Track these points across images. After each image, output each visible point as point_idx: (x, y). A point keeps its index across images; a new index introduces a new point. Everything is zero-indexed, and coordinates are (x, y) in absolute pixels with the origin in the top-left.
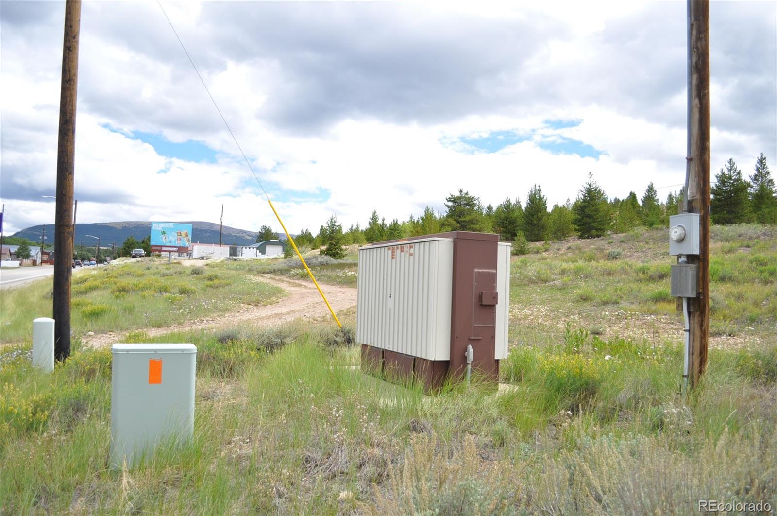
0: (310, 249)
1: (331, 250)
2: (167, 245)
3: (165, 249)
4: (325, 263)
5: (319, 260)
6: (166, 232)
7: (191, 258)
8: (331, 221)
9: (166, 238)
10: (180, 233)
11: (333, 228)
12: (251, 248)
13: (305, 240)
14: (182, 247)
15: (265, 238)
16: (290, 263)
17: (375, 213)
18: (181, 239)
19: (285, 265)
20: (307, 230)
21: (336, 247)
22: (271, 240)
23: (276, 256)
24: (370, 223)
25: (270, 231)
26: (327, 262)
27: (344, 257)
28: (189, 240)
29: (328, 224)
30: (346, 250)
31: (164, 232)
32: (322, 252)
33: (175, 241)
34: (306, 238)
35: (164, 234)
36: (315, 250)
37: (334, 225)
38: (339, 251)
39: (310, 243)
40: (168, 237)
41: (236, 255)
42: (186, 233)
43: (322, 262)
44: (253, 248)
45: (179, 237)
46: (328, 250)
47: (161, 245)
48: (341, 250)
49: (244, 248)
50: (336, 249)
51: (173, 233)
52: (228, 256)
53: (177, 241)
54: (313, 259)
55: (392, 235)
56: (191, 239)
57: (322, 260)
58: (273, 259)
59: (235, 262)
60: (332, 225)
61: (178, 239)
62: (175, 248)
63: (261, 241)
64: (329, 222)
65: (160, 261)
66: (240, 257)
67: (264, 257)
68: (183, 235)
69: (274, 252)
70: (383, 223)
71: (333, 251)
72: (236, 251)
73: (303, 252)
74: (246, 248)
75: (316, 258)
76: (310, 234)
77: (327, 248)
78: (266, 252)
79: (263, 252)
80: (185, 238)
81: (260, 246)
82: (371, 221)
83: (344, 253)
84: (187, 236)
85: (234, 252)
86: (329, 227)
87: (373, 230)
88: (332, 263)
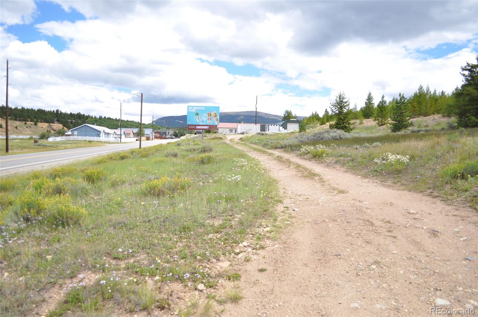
0: (319, 125)
1: (340, 125)
2: (200, 124)
3: (198, 127)
4: (338, 137)
5: (331, 134)
6: (199, 113)
7: (236, 134)
8: (340, 98)
9: (199, 118)
10: (210, 114)
11: (341, 104)
12: (275, 125)
13: (315, 119)
14: (212, 125)
15: (288, 118)
16: (302, 138)
17: (370, 94)
18: (211, 119)
19: (296, 140)
20: (316, 112)
21: (344, 121)
22: (291, 120)
23: (293, 131)
24: (366, 103)
25: (291, 114)
26: (340, 136)
27: (351, 130)
28: (217, 119)
29: (337, 101)
30: (354, 123)
31: (197, 113)
32: (331, 127)
33: (206, 120)
34: (315, 117)
35: (198, 115)
36: (322, 126)
37: (342, 101)
38: (347, 125)
39: (318, 121)
40: (201, 118)
41: (264, 131)
42: (215, 113)
43: (335, 136)
44: (277, 125)
45: (210, 117)
46: (337, 125)
47: (196, 124)
48: (349, 124)
49: (270, 125)
50: (344, 124)
51: (204, 114)
52: (259, 131)
53: (208, 121)
54: (325, 133)
55: (398, 108)
56: (219, 119)
57: (334, 134)
58: (291, 133)
59: (262, 136)
60: (340, 102)
61: (208, 119)
62: (207, 127)
63: (285, 120)
64: (338, 99)
65: (210, 136)
66: (267, 132)
67: (286, 131)
68: (213, 115)
69: (293, 128)
70: (383, 100)
71: (342, 125)
72: (265, 128)
73: (314, 127)
74: (271, 125)
75: (328, 132)
76: (318, 115)
77: (336, 123)
78: (288, 127)
79: (285, 127)
80: (214, 118)
81: (283, 124)
82: (367, 101)
83: (351, 127)
84: (216, 116)
85: (263, 129)
86: (337, 103)
87: (369, 108)
88: (346, 137)
